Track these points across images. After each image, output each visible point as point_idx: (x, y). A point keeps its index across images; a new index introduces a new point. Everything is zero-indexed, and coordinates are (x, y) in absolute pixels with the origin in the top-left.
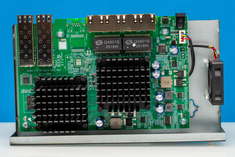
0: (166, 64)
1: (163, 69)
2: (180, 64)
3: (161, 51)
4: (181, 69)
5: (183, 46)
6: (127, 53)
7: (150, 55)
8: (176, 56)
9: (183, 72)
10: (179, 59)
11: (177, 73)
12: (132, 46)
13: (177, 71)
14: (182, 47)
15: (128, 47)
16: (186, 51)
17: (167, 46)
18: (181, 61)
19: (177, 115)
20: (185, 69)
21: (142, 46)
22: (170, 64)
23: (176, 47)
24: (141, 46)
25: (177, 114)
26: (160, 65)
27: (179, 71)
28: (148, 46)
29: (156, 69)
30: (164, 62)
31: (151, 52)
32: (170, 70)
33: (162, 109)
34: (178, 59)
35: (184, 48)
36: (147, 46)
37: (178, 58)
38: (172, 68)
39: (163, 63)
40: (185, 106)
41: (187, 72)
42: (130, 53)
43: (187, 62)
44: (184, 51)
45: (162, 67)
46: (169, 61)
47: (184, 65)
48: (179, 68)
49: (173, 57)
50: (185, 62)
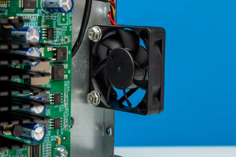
3: (28, 5)
4: (60, 44)
8: (52, 17)
9: (66, 49)
10: (57, 23)
13: (55, 49)
18: (60, 27)
19: (50, 141)
20: (66, 45)
25: (50, 139)
27: (58, 49)
31: (8, 8)
33: (41, 133)
34: (55, 24)
37: (56, 20)
38: (45, 42)
40: (64, 120)
41: (69, 50)
43: (70, 30)
46: (40, 27)
47: (64, 35)
48: (57, 42)
49: (47, 20)
50: (66, 30)
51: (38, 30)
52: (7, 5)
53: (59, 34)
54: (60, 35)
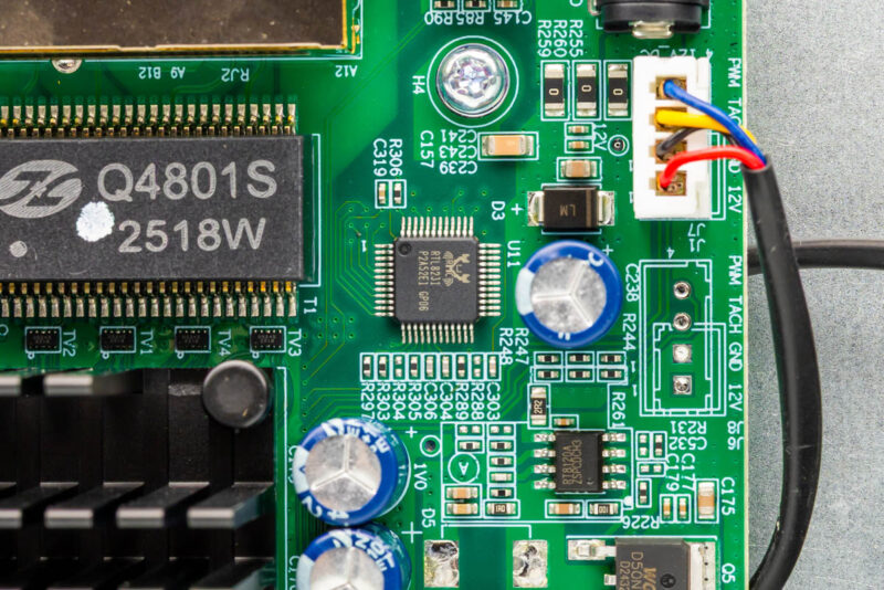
0: (474, 466)
1: (442, 516)
2: (644, 459)
3: (424, 307)
4: (660, 521)
5: (683, 252)
6: (24, 321)
7: (293, 345)
8: (595, 367)
9: (680, 556)
10: (632, 403)
11: (610, 565)
12: (74, 231)
13: (611, 552)
14: (671, 261)
15: (18, 249)
16: (721, 314)
17: (491, 251)
18: (661, 424)
20: (705, 529)
21: (194, 233)
22: (526, 464)
23: (583, 255)
24: (175, 238)
26: (390, 466)
27: (625, 550)
28: (255, 244)
29: (339, 512)
30: (461, 440)
31: (302, 321)
32: (522, 534)
34: (616, 410)
35: (692, 275)
36: (245, 240)
37: (628, 389)
38: (552, 507)
39: (449, 452)
41: (723, 557)
42: (61, 320)
43: (733, 444)
44: (693, 308)
45: (433, 492)
46: (514, 423)
47: (689, 473)
48: (640, 512)
49: (564, 384)
50: (700, 443)
51: (367, 439)
52: (302, 306)
53: (651, 466)
54: (657, 469)
